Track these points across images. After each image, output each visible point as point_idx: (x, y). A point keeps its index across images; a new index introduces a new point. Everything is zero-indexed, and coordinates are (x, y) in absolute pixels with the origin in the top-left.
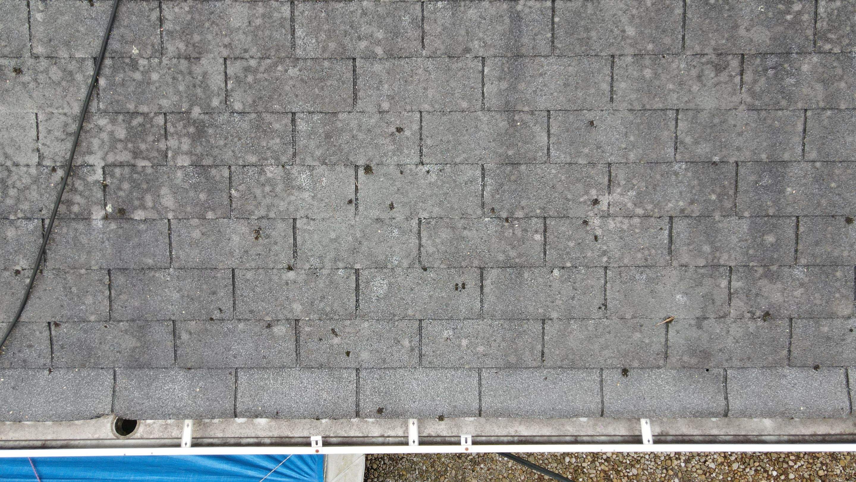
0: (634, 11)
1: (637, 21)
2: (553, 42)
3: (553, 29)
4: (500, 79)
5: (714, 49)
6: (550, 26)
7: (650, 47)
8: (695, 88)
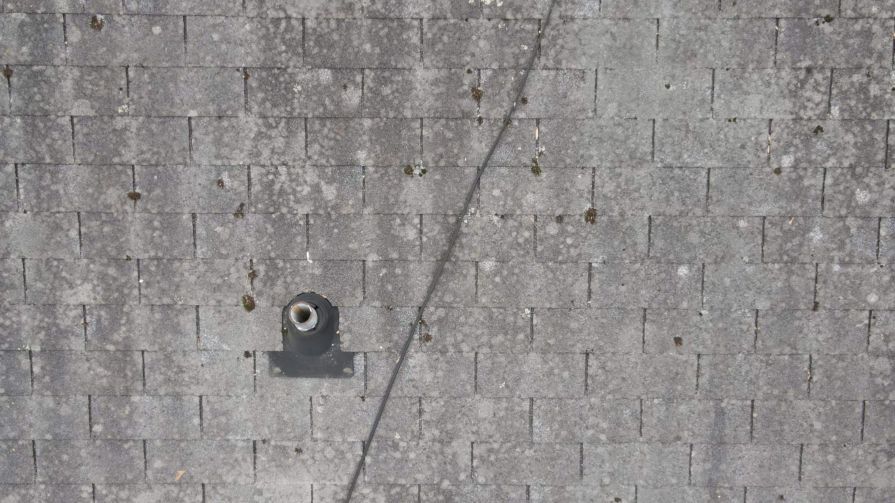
0: (821, 410)
1: (823, 417)
2: (751, 433)
3: (752, 422)
4: (704, 461)
5: (888, 441)
6: (750, 421)
7: (834, 438)
8: (870, 471)
